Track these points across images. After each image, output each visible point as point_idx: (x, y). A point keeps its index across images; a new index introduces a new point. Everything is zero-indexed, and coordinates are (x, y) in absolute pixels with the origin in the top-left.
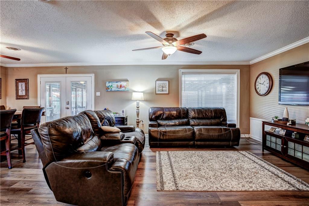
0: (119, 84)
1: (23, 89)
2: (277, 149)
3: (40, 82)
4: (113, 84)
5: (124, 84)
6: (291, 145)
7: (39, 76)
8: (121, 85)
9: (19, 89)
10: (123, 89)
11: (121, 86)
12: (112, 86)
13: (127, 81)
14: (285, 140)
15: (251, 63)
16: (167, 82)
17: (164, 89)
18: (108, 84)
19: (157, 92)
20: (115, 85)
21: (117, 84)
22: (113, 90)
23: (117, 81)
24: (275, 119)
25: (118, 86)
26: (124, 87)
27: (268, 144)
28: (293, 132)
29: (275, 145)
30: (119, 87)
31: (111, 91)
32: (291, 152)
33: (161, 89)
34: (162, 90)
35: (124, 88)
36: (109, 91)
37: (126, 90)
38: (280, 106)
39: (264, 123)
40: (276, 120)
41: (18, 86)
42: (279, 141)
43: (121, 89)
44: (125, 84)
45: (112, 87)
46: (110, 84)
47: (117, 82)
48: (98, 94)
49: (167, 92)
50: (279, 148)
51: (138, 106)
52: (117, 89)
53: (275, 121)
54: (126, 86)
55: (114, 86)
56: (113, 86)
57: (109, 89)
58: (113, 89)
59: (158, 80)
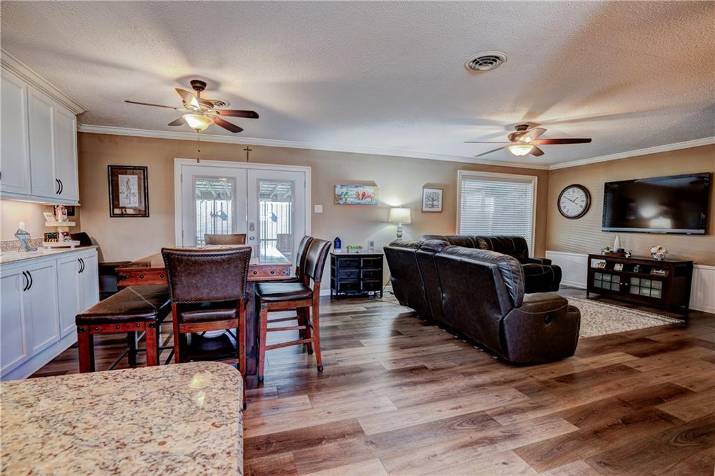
0: (361, 190)
1: (132, 191)
2: (613, 289)
3: (182, 175)
4: (350, 189)
5: (369, 190)
6: (635, 281)
7: (178, 162)
8: (364, 193)
9: (120, 191)
10: (367, 200)
11: (364, 195)
12: (346, 193)
13: (373, 184)
14: (626, 276)
15: (551, 168)
16: (440, 192)
17: (435, 203)
18: (339, 191)
19: (425, 209)
20: (353, 191)
21: (356, 189)
22: (350, 203)
23: (358, 184)
24: (606, 251)
25: (359, 194)
26: (369, 196)
27: (597, 284)
28: (635, 265)
29: (609, 284)
30: (361, 197)
31: (345, 204)
32: (635, 291)
33: (431, 203)
34: (433, 206)
35: (370, 200)
36: (342, 203)
37: (374, 202)
38: (604, 234)
39: (591, 257)
40: (608, 251)
41: (118, 185)
42: (617, 279)
43: (363, 202)
44: (372, 191)
45: (346, 196)
46: (344, 190)
47: (357, 187)
48: (319, 209)
49: (440, 209)
50: (616, 288)
51: (399, 234)
52: (356, 201)
53: (606, 253)
54: (372, 195)
55: (352, 194)
56: (350, 193)
57: (341, 199)
58: (350, 200)
59: (425, 187)
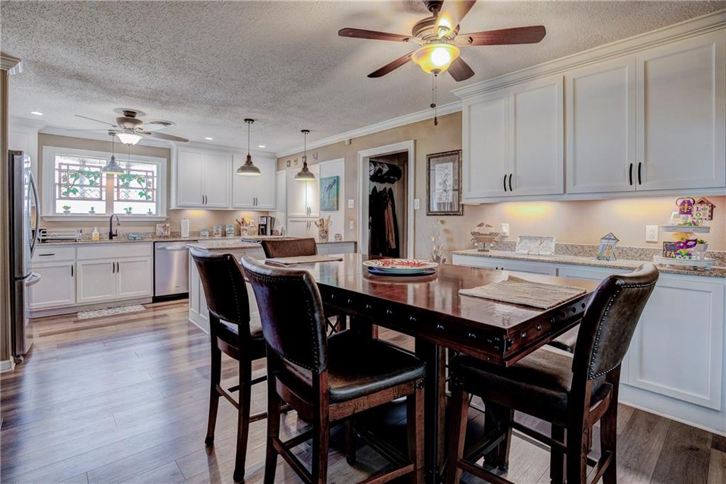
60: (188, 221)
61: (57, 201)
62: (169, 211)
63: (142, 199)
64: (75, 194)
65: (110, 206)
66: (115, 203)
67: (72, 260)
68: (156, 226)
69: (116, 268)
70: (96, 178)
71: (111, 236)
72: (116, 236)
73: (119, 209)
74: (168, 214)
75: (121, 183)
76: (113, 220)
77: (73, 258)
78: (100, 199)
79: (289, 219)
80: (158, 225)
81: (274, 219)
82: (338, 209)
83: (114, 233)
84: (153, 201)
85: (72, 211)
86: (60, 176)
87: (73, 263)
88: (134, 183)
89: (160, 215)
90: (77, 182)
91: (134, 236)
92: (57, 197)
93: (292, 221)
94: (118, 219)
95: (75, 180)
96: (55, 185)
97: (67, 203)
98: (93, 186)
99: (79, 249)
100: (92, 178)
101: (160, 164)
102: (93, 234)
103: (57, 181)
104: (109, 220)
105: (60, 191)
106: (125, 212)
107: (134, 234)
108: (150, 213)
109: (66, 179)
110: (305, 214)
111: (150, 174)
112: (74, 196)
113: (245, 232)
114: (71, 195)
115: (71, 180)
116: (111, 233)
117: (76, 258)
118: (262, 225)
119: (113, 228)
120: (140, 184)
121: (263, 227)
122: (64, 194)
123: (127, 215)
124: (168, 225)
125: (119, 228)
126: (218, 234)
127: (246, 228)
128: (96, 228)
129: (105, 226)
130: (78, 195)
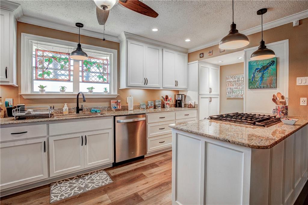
60: (133, 97)
61: (34, 81)
62: (120, 91)
63: (100, 81)
64: (49, 76)
65: (76, 86)
66: (80, 83)
67: (44, 137)
68: (110, 102)
69: (84, 141)
70: (65, 63)
71: (78, 110)
72: (82, 110)
73: (84, 88)
74: (118, 92)
75: (85, 68)
76: (79, 97)
77: (46, 135)
78: (69, 81)
79: (200, 96)
80: (112, 101)
81: (185, 96)
82: (276, 87)
83: (80, 107)
84: (107, 83)
85: (47, 90)
86: (36, 60)
87: (45, 139)
88: (94, 69)
89: (112, 93)
90: (51, 66)
91: (96, 110)
92: (34, 78)
93: (201, 98)
94: (83, 97)
95: (49, 64)
96: (32, 67)
97: (43, 83)
98: (63, 70)
99: (51, 126)
100: (63, 63)
101: (113, 54)
102: (64, 109)
103: (34, 65)
104: (76, 97)
105: (36, 73)
106: (87, 91)
107: (95, 108)
108: (106, 91)
109: (41, 62)
110: (208, 93)
111: (105, 62)
112: (48, 77)
113: (168, 105)
114: (46, 76)
115: (46, 64)
116: (78, 107)
117: (48, 133)
118: (179, 100)
119: (79, 104)
120: (99, 69)
121: (179, 102)
122: (40, 75)
123: (90, 94)
124: (119, 101)
125: (84, 104)
126: (152, 107)
127: (169, 102)
128: (66, 104)
129: (73, 102)
130: (51, 76)
